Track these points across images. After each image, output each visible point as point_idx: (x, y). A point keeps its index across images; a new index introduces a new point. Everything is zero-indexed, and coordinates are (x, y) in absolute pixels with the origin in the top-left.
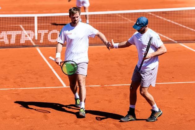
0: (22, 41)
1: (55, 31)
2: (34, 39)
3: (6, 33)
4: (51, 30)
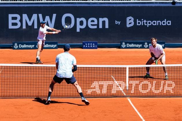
0: (114, 92)
1: (146, 82)
2: (125, 90)
3: (98, 83)
4: (142, 81)
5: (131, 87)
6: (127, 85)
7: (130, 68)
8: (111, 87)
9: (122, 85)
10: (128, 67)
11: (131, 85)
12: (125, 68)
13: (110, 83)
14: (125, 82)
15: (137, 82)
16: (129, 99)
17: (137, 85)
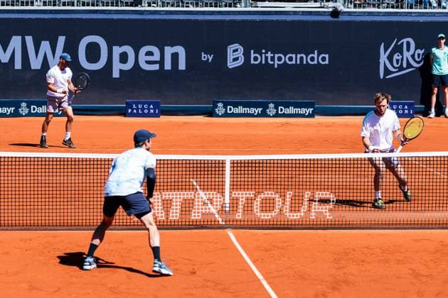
0: (196, 216)
1: (269, 194)
2: (222, 210)
3: (160, 197)
4: (260, 190)
5: (235, 205)
6: (227, 200)
7: (233, 162)
8: (191, 205)
9: (215, 200)
10: (228, 159)
11: (235, 201)
12: (223, 163)
13: (188, 195)
14: (223, 193)
15: (251, 194)
16: (231, 234)
17: (250, 202)
